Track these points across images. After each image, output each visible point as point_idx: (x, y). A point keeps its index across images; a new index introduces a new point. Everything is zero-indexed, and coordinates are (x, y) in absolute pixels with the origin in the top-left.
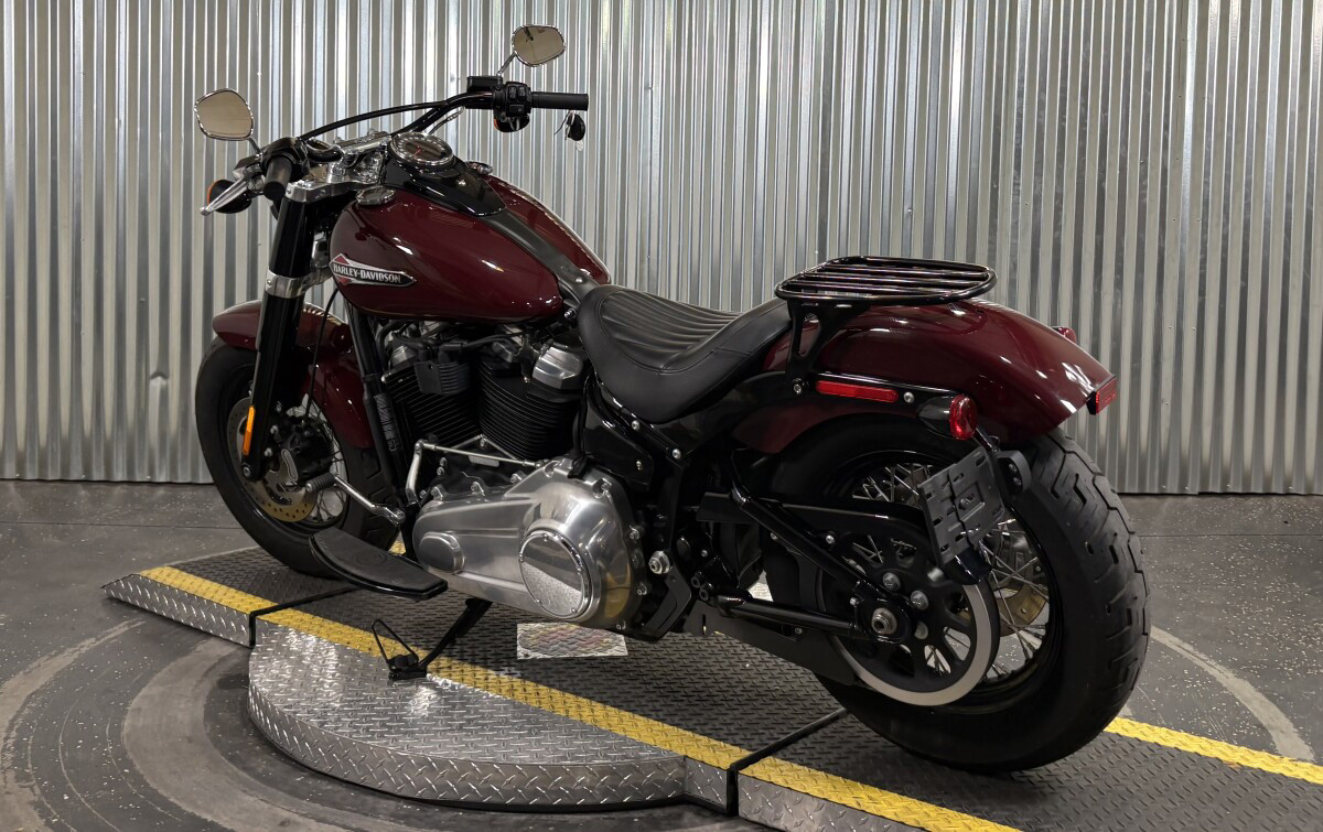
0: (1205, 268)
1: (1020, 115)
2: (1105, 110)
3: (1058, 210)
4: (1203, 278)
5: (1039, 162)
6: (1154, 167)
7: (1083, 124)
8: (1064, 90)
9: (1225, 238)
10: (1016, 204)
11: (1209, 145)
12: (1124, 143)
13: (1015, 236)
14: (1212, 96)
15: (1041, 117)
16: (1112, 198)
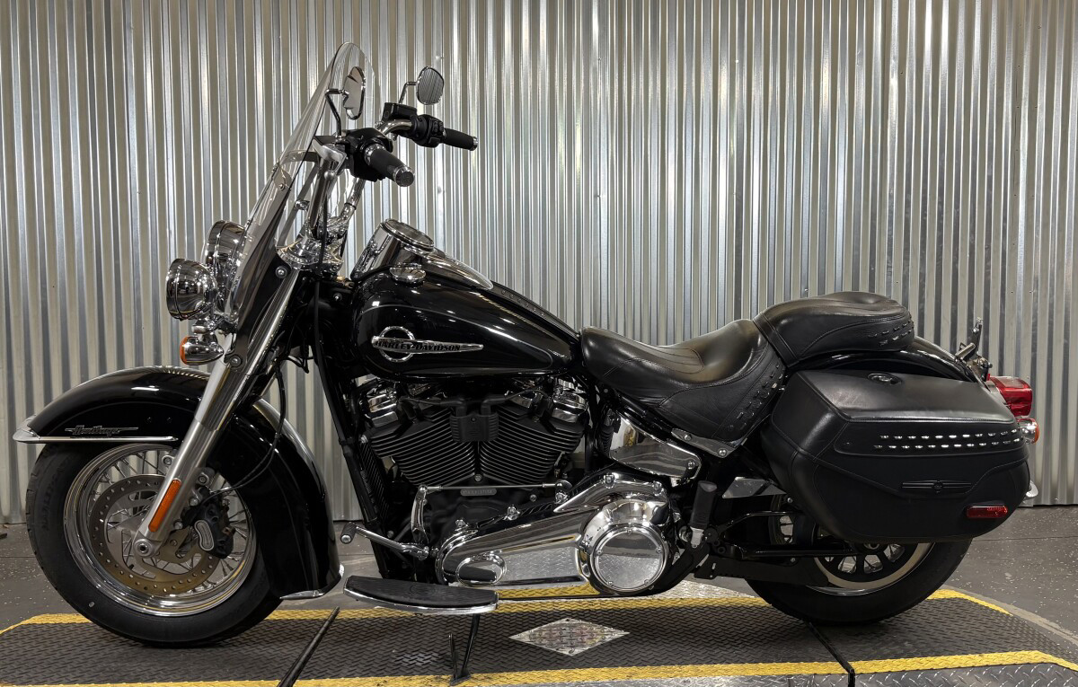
0: (1037, 330)
1: (891, 212)
2: (957, 207)
3: (922, 286)
4: (1035, 338)
5: (907, 249)
6: (996, 251)
7: (940, 218)
9: (1051, 306)
10: (889, 283)
11: (1037, 233)
12: (973, 232)
14: (1039, 193)
15: (907, 213)
16: (963, 276)
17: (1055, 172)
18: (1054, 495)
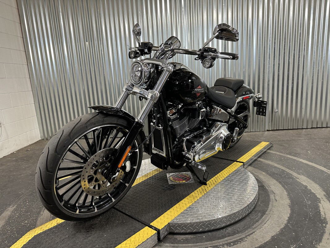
0: (313, 78)
1: (270, 46)
2: (290, 43)
3: (279, 67)
4: (313, 80)
5: (274, 57)
6: (302, 55)
7: (285, 47)
8: (280, 39)
9: (318, 70)
10: (269, 67)
11: (315, 49)
12: (294, 50)
13: (269, 74)
14: (316, 37)
15: (275, 46)
16: (291, 63)
17: (321, 30)
18: (317, 124)
